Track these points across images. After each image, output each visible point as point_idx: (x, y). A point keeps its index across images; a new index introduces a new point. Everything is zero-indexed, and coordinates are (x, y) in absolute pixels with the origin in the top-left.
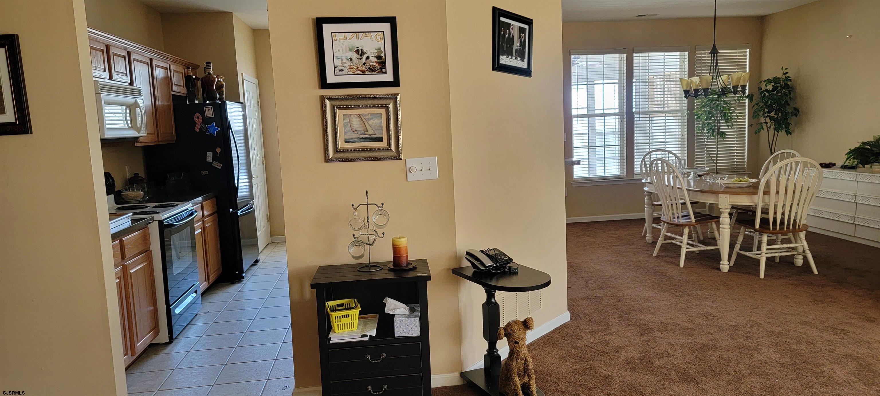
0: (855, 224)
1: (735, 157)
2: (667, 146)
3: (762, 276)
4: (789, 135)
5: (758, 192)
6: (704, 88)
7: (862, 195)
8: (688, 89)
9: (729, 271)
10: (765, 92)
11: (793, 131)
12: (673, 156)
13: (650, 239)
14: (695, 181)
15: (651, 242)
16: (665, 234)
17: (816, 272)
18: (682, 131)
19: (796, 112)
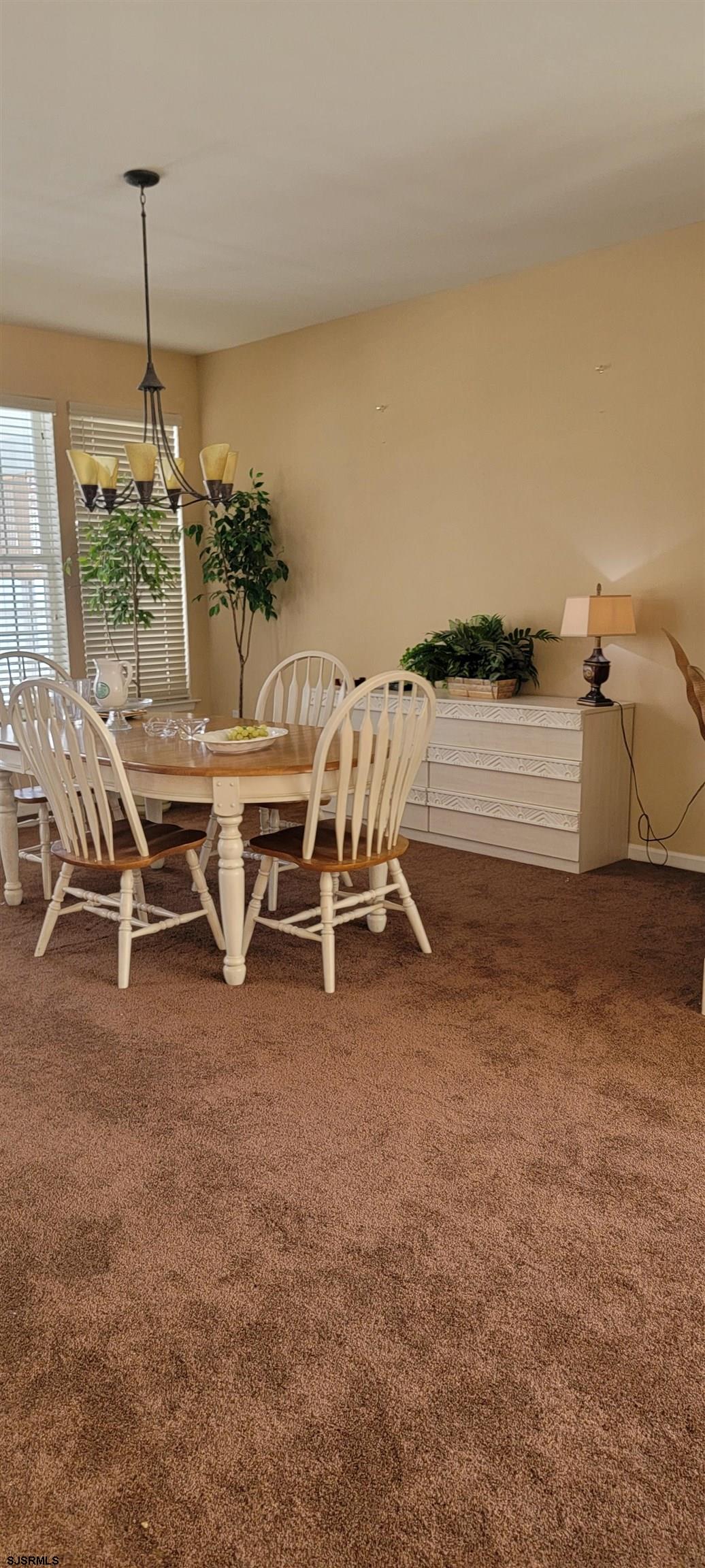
0: (429, 807)
1: (168, 668)
2: (22, 644)
3: (330, 987)
4: (272, 618)
5: (311, 767)
6: (140, 479)
7: (441, 746)
8: (93, 483)
9: (247, 980)
10: (225, 524)
11: (280, 611)
12: (48, 666)
13: (14, 896)
14: (119, 735)
15: (17, 902)
16: (63, 891)
17: (427, 948)
18: (53, 608)
19: (283, 570)
